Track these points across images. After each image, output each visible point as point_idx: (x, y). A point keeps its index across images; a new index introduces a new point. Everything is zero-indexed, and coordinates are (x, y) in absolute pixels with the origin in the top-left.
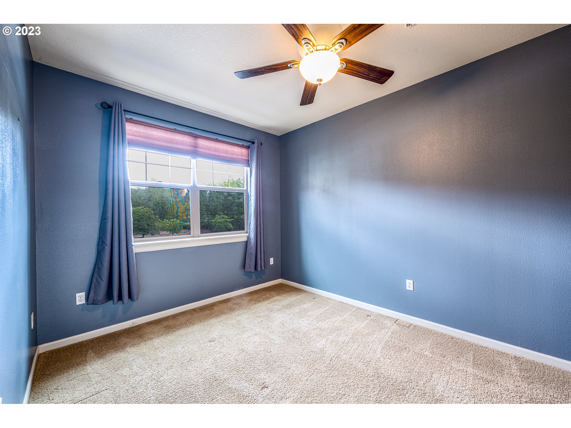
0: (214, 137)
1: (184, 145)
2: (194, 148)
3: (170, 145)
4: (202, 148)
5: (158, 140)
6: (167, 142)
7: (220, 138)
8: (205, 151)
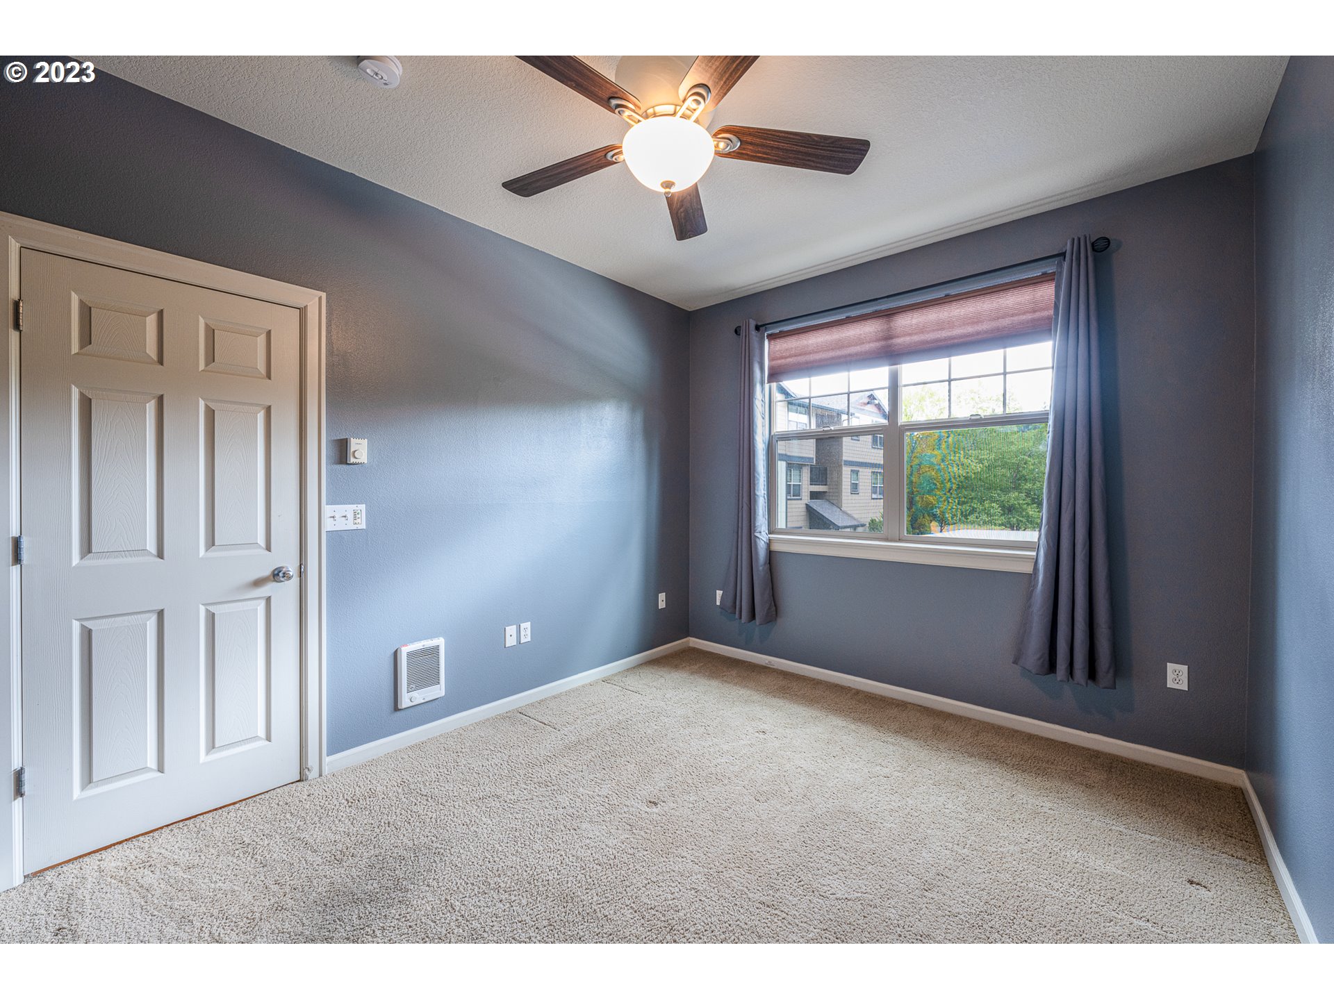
0: (940, 293)
1: (864, 343)
2: (885, 342)
3: (838, 353)
4: (905, 335)
5: (816, 352)
6: (832, 349)
7: (953, 291)
8: (912, 338)
